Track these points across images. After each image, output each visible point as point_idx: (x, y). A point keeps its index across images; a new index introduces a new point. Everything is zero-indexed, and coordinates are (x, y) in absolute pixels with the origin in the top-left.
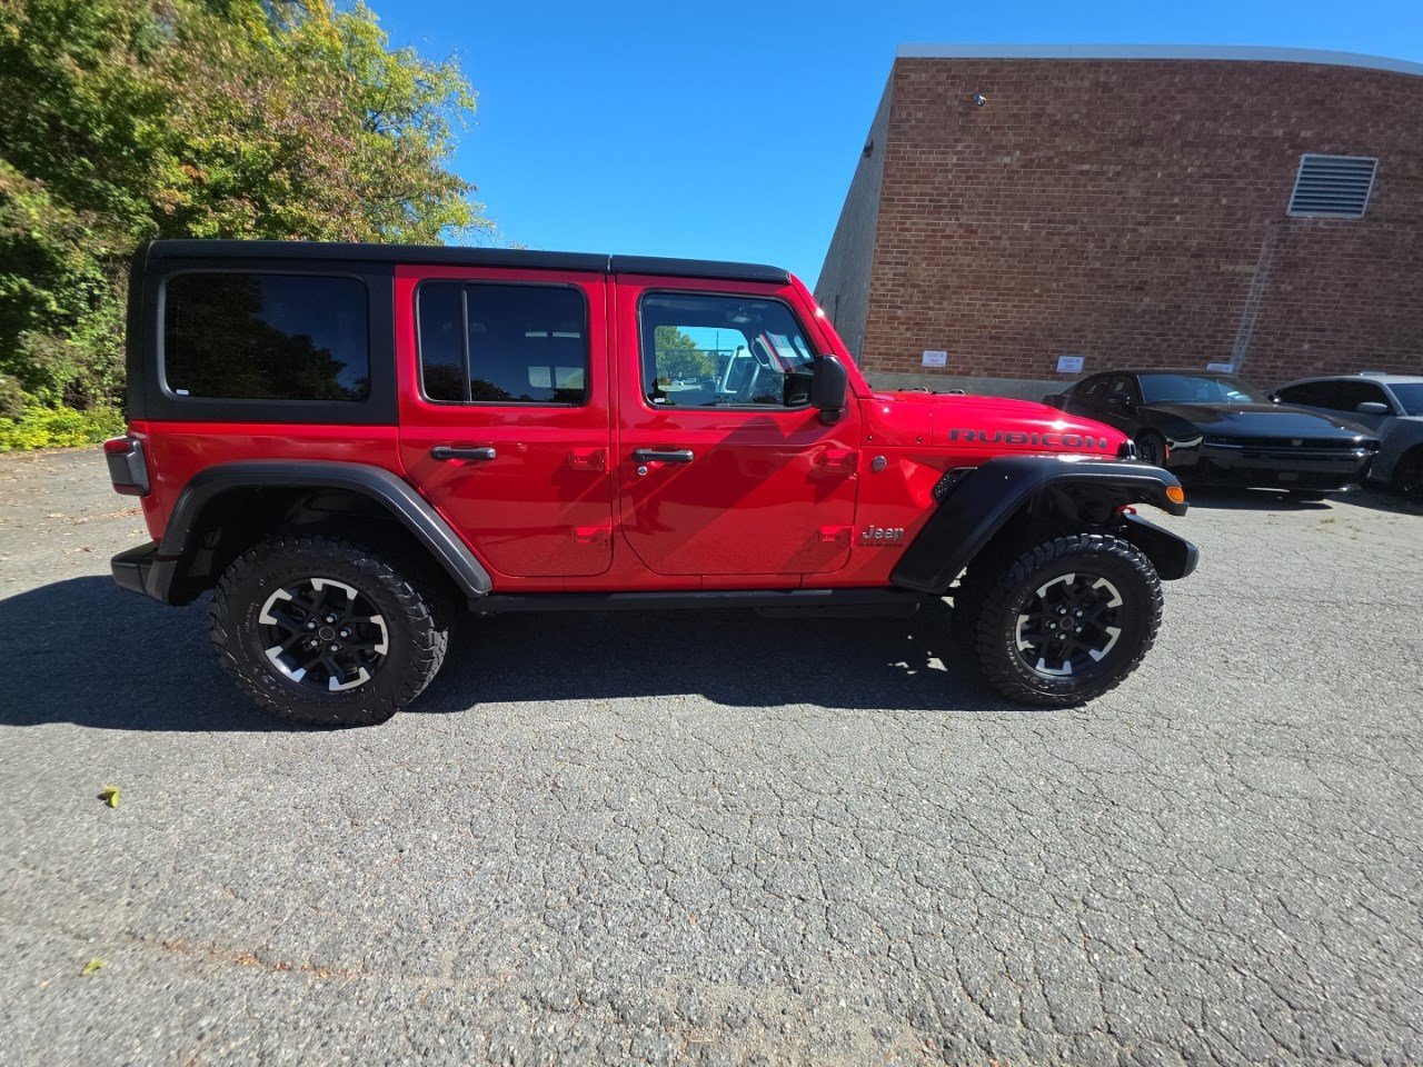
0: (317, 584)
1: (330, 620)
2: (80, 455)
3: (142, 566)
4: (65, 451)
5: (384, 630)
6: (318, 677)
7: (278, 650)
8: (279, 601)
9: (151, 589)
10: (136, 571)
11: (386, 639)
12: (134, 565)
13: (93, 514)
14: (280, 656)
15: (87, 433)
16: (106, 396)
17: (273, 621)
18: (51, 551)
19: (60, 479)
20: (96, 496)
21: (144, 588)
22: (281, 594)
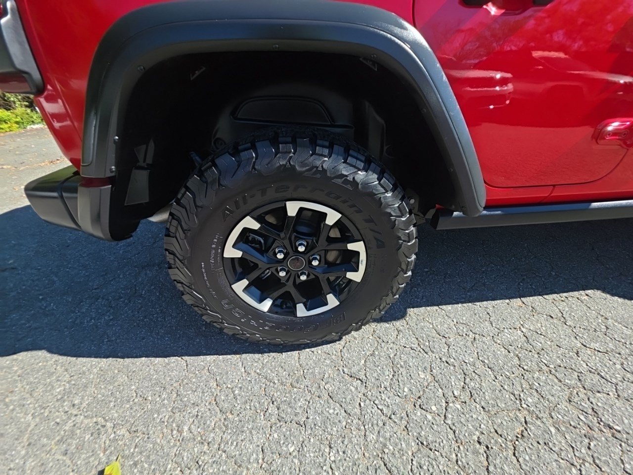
0: (292, 208)
1: (301, 249)
2: (15, 135)
3: (65, 195)
4: (8, 133)
5: (363, 257)
6: (285, 305)
7: (245, 283)
8: (246, 231)
9: (86, 223)
10: (59, 202)
11: (362, 267)
12: (55, 194)
13: (28, 165)
14: (246, 290)
15: (17, 123)
16: (20, 101)
17: (238, 254)
18: (6, 188)
19: (7, 147)
20: (28, 155)
21: (74, 221)
22: (250, 223)
